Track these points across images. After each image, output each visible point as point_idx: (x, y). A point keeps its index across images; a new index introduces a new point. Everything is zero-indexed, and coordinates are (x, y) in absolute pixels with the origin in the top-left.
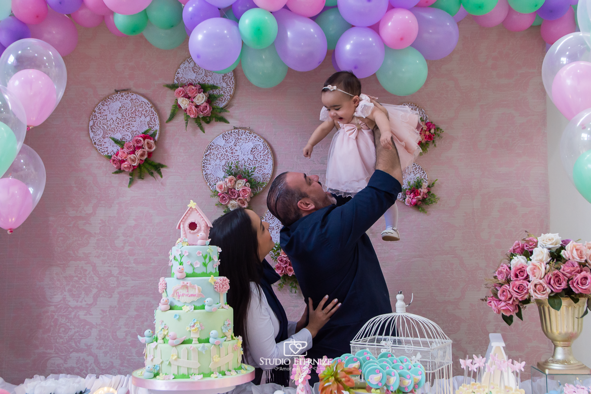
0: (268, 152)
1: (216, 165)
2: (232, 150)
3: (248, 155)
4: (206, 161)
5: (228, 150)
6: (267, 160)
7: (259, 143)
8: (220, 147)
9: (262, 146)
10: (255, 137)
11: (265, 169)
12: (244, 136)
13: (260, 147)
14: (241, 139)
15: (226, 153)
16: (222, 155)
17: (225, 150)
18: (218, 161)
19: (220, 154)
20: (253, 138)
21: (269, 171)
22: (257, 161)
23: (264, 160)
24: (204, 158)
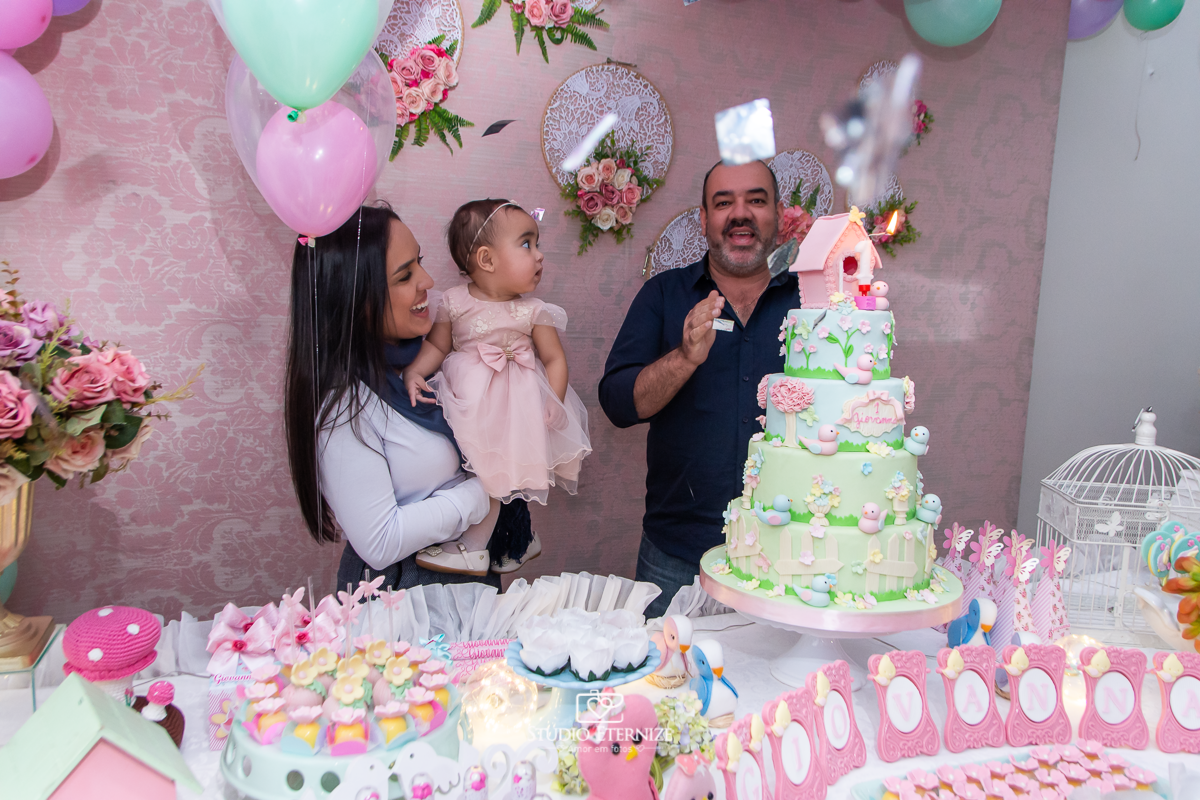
0: (666, 120)
1: (570, 133)
2: (602, 106)
3: (630, 121)
4: (551, 122)
5: (595, 106)
6: (663, 136)
7: (651, 100)
8: (580, 96)
9: (657, 107)
10: (646, 86)
11: (659, 153)
12: (625, 81)
13: (652, 108)
14: (618, 85)
15: (590, 112)
16: (582, 113)
17: (588, 104)
18: (575, 125)
19: (579, 111)
20: (642, 88)
21: (666, 158)
22: (645, 134)
23: (659, 135)
24: (549, 115)
